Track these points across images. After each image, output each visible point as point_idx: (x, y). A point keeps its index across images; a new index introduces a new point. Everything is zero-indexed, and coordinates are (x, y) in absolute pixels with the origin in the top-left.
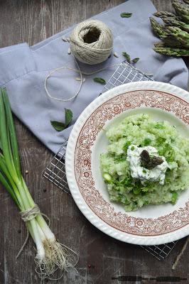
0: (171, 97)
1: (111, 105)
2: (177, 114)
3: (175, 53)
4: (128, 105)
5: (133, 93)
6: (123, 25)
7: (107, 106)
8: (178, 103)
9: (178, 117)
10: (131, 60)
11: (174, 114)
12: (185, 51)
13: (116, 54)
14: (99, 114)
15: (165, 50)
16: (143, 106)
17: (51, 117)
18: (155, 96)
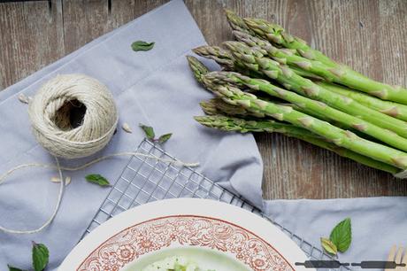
0: (227, 225)
1: (115, 248)
2: (240, 257)
3: (237, 128)
4: (146, 245)
5: (155, 223)
6: (137, 67)
7: (107, 250)
8: (240, 237)
9: (242, 262)
10: (157, 137)
11: (233, 256)
12: (255, 124)
13: (126, 126)
14: (94, 264)
15: (217, 123)
16: (175, 244)
17: (7, 258)
18: (196, 226)
